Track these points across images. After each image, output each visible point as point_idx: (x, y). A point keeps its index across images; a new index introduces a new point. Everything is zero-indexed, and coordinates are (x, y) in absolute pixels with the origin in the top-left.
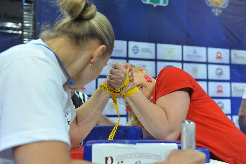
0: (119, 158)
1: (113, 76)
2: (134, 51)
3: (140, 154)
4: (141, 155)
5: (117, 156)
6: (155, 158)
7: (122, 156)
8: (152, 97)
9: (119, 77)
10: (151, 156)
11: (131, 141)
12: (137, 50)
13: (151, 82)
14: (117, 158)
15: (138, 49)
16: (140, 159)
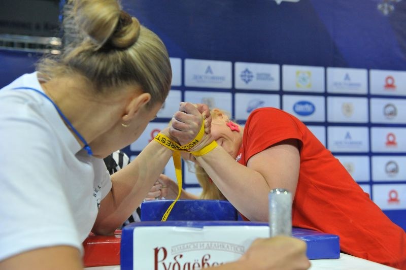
0: (177, 249)
2: (244, 78)
3: (209, 244)
4: (211, 245)
5: (173, 247)
6: (234, 249)
7: (182, 246)
8: (239, 157)
10: (228, 247)
11: (196, 222)
12: (249, 77)
13: (238, 131)
14: (174, 250)
15: (250, 75)
16: (210, 252)
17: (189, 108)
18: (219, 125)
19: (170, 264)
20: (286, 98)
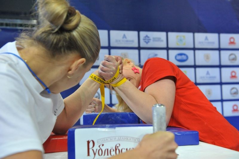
0: (100, 141)
1: (105, 68)
2: (145, 40)
3: (119, 137)
4: (120, 138)
5: (98, 140)
6: (134, 140)
7: (103, 139)
8: (140, 87)
9: (111, 69)
10: (130, 139)
11: (111, 125)
12: (148, 40)
13: (139, 73)
14: (98, 142)
15: (149, 38)
16: (119, 142)
17: (110, 59)
18: (127, 69)
19: (97, 150)
20: (170, 52)
